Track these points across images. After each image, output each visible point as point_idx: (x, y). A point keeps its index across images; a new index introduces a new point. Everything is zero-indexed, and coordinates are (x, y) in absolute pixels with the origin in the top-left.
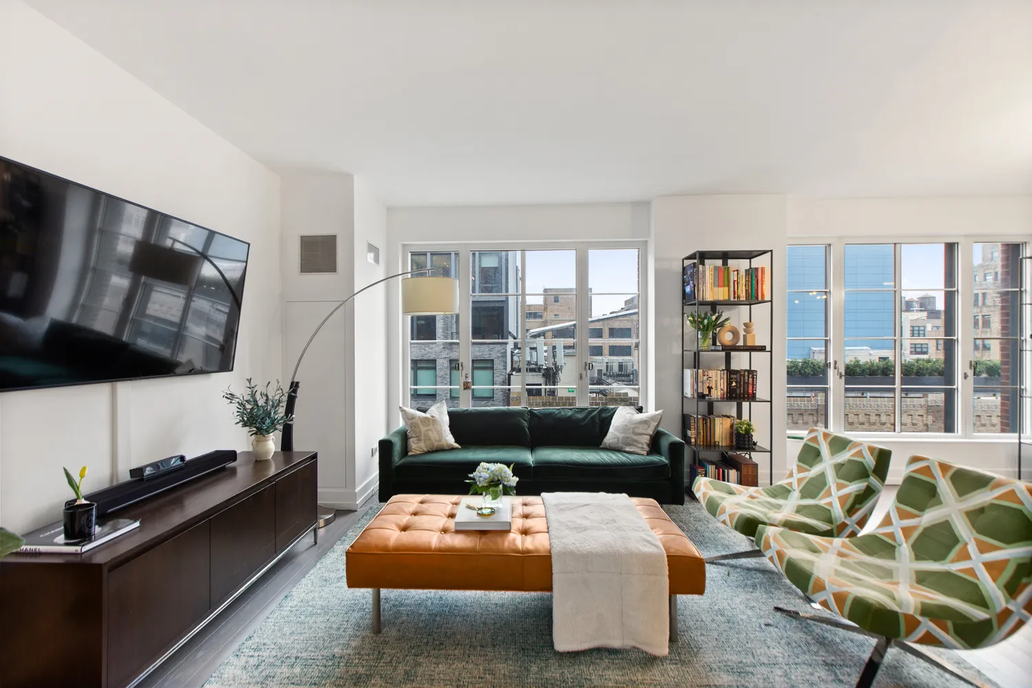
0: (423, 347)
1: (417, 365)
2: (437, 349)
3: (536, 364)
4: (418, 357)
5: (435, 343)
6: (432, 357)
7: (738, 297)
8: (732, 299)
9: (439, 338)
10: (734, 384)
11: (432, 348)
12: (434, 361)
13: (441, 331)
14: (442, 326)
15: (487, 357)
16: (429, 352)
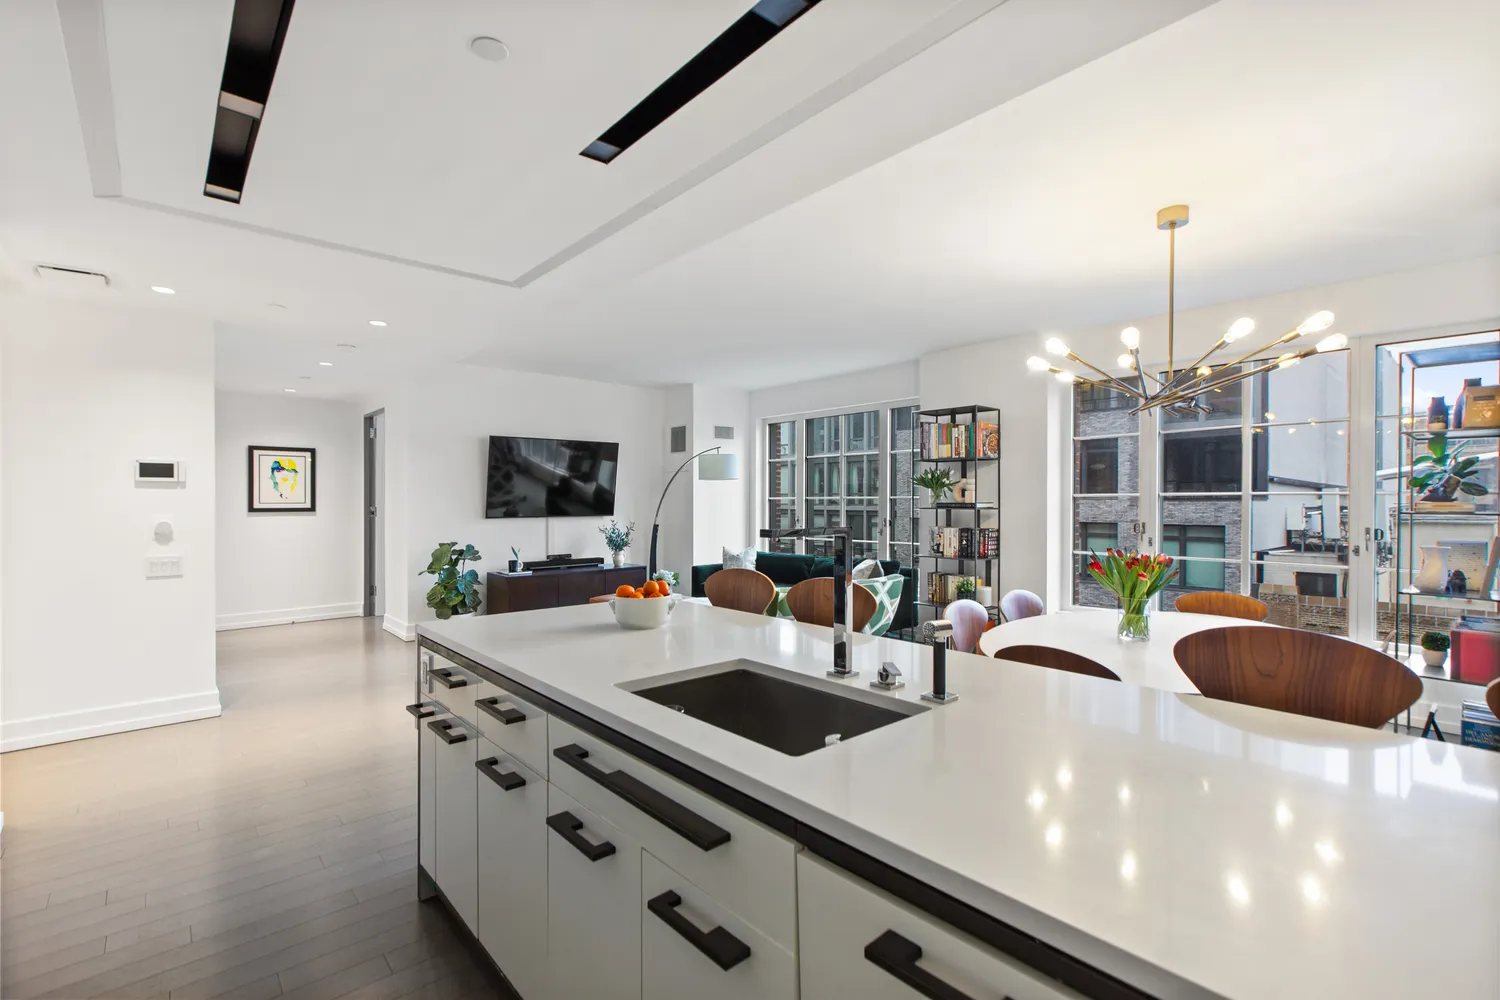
0: (1096, 503)
1: (1085, 531)
2: (1119, 507)
3: (1321, 538)
4: (1088, 518)
5: (1116, 498)
6: (1111, 518)
7: (959, 454)
8: (954, 456)
9: (1123, 489)
10: (964, 542)
11: (1110, 506)
12: (1114, 525)
13: (1126, 478)
14: (1128, 471)
15: (1211, 521)
16: (1104, 512)
